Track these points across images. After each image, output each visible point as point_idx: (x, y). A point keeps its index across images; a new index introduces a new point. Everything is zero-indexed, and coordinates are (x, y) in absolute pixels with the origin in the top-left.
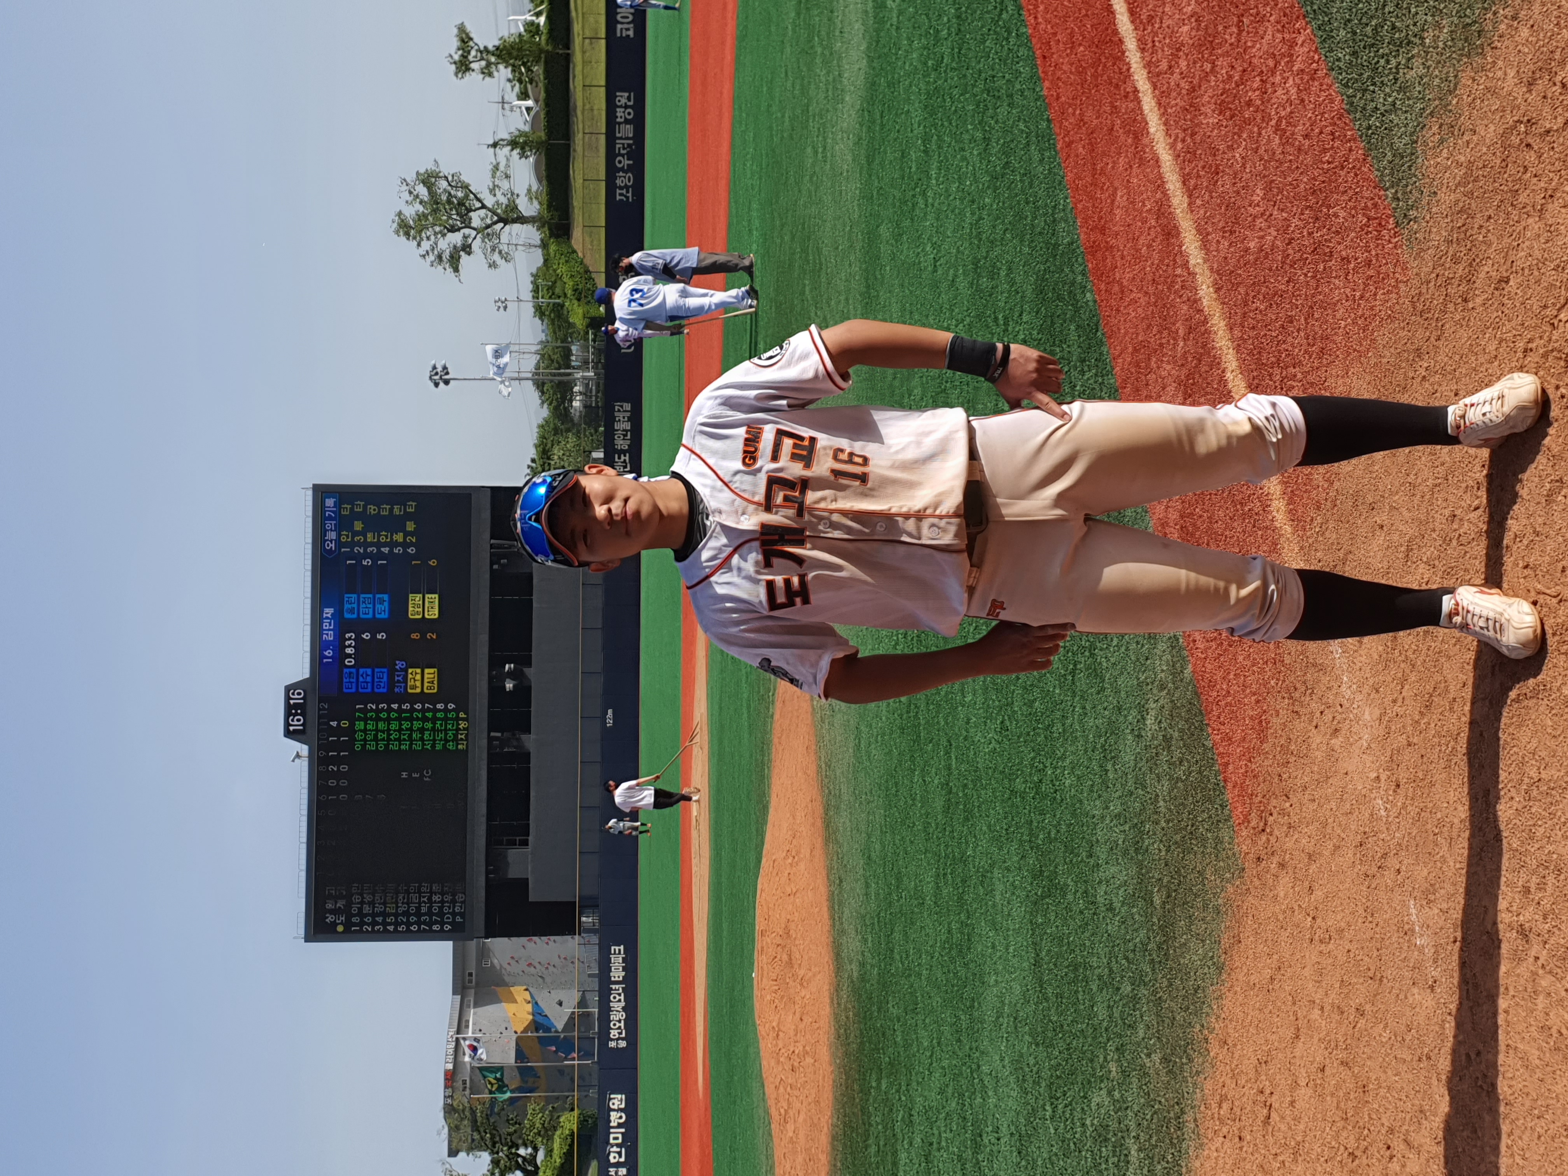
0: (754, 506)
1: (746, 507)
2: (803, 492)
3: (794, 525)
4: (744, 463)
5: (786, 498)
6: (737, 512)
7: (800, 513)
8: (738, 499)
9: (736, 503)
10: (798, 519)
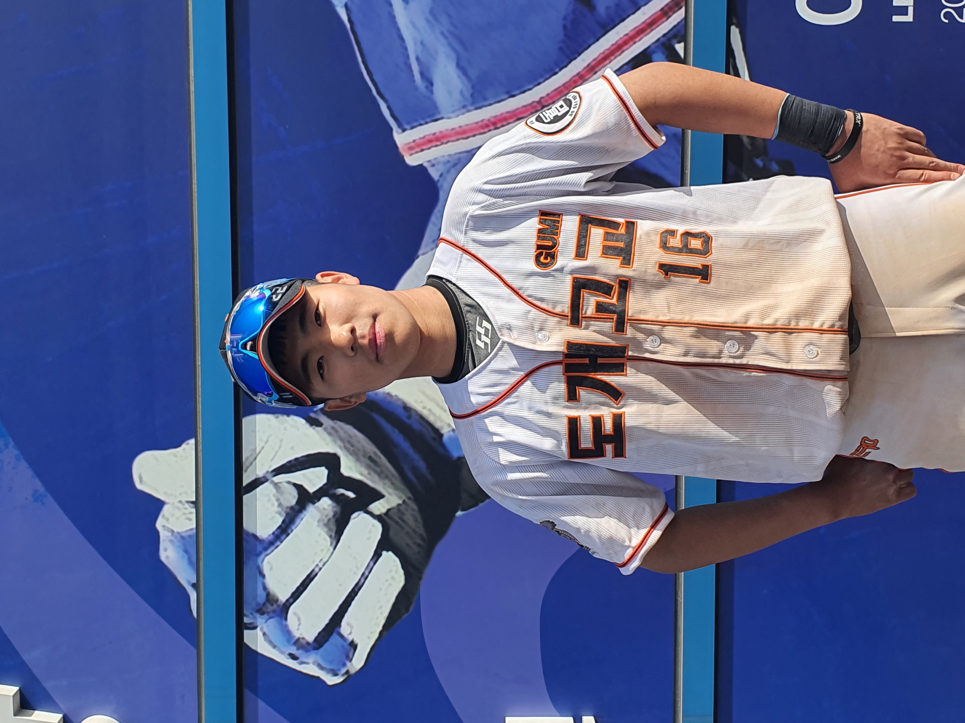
0: (556, 319)
1: (545, 320)
2: (622, 297)
3: (612, 343)
4: (538, 261)
5: (600, 308)
6: (532, 328)
7: (620, 326)
8: (534, 311)
9: (531, 316)
10: (616, 335)
